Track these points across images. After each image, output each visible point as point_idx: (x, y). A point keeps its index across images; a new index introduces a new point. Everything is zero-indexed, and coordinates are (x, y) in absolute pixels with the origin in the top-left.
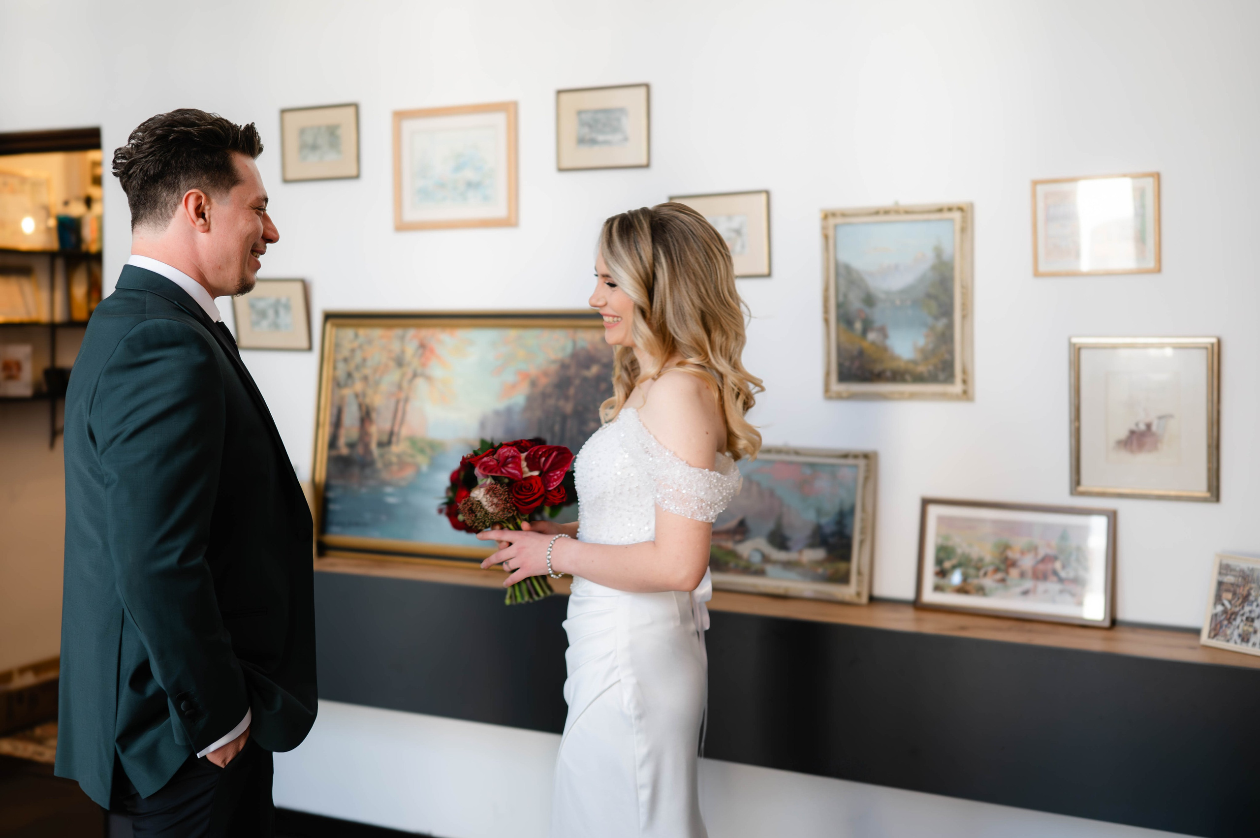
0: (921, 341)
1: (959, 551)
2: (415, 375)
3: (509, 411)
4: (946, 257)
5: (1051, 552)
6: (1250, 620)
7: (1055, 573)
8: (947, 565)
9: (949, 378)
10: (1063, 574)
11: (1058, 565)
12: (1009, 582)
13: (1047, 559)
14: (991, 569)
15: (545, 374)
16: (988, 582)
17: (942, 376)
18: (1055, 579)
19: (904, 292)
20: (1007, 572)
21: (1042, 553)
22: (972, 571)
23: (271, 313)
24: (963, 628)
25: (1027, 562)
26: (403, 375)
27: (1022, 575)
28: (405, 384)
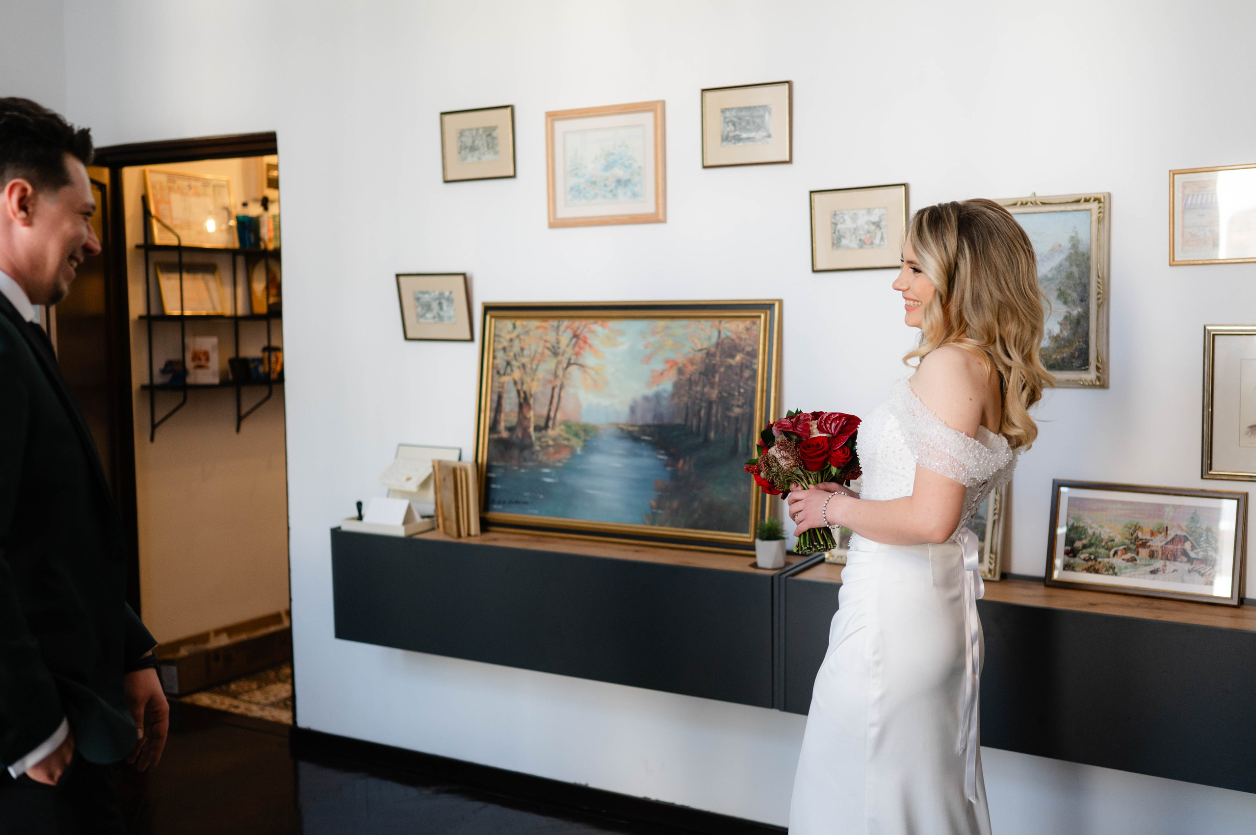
0: (1057, 329)
1: (1090, 532)
2: (569, 364)
3: (658, 396)
4: (1082, 248)
5: (1181, 532)
7: (1185, 553)
8: (1078, 544)
9: (1084, 365)
10: (1192, 555)
11: (1188, 546)
12: (1138, 562)
13: (1177, 540)
14: (1120, 548)
15: (692, 362)
16: (1117, 561)
17: (1076, 363)
18: (1185, 559)
20: (1137, 552)
21: (1172, 533)
22: (1102, 551)
23: (435, 305)
24: (1093, 605)
25: (1157, 543)
26: (559, 363)
27: (1152, 555)
28: (560, 372)
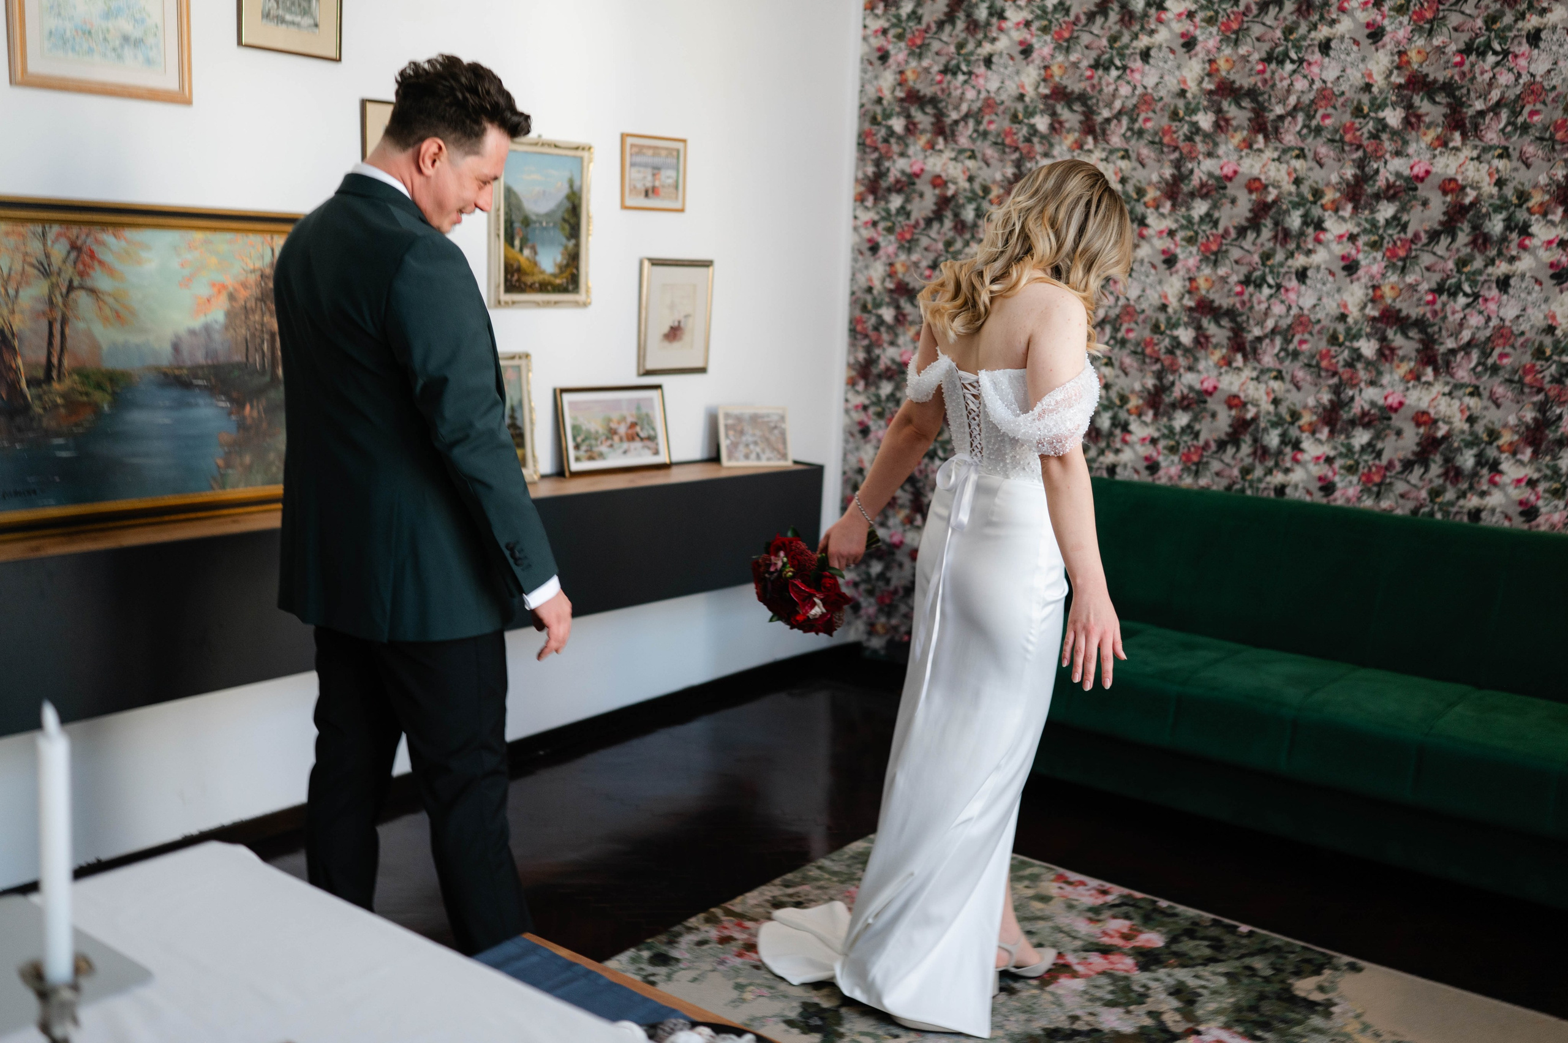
0: (559, 258)
2: (71, 288)
3: (207, 329)
5: (634, 420)
6: (747, 445)
7: (638, 435)
8: (580, 439)
9: (575, 286)
10: (642, 435)
11: (638, 429)
12: (615, 445)
13: (633, 425)
14: (603, 438)
15: (244, 285)
16: (603, 448)
17: (572, 287)
18: (637, 439)
19: (548, 215)
20: (612, 439)
21: (630, 420)
22: (593, 442)
25: (622, 429)
27: (621, 440)
28: (59, 300)
